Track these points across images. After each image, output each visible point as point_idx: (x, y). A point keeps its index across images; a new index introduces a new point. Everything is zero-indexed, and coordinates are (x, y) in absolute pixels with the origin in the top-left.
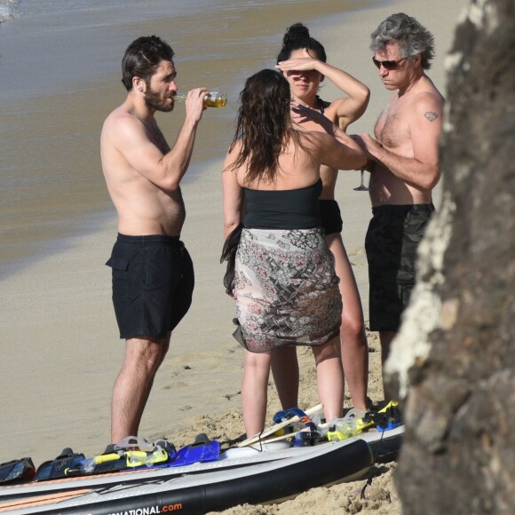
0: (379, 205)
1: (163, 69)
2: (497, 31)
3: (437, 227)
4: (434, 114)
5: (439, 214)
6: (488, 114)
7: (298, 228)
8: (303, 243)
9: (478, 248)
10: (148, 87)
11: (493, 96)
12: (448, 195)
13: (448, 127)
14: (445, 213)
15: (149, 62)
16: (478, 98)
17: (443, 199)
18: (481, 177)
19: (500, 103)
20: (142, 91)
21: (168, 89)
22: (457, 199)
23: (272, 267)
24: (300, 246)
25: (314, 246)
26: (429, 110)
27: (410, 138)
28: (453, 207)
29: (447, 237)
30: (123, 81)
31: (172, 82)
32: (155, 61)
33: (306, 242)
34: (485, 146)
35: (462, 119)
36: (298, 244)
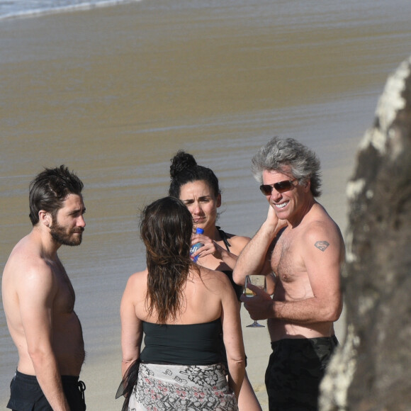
0: (278, 339)
1: (70, 203)
2: (401, 156)
3: (340, 362)
4: (325, 242)
5: (343, 348)
6: (392, 243)
7: (196, 364)
8: (201, 380)
9: (383, 383)
10: (54, 221)
11: (397, 225)
12: (351, 328)
13: (350, 257)
14: (348, 347)
15: (56, 194)
16: (383, 226)
17: (347, 333)
18: (386, 310)
19: (404, 232)
20: (48, 226)
21: (75, 225)
22: (360, 333)
23: (165, 406)
24: (197, 383)
25: (213, 383)
26: (319, 239)
27: (305, 271)
28: (357, 341)
29: (350, 373)
30: (30, 216)
31: (80, 217)
32: (62, 195)
33: (204, 378)
34: (390, 277)
35: (365, 248)
36: (195, 380)
